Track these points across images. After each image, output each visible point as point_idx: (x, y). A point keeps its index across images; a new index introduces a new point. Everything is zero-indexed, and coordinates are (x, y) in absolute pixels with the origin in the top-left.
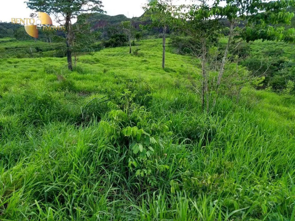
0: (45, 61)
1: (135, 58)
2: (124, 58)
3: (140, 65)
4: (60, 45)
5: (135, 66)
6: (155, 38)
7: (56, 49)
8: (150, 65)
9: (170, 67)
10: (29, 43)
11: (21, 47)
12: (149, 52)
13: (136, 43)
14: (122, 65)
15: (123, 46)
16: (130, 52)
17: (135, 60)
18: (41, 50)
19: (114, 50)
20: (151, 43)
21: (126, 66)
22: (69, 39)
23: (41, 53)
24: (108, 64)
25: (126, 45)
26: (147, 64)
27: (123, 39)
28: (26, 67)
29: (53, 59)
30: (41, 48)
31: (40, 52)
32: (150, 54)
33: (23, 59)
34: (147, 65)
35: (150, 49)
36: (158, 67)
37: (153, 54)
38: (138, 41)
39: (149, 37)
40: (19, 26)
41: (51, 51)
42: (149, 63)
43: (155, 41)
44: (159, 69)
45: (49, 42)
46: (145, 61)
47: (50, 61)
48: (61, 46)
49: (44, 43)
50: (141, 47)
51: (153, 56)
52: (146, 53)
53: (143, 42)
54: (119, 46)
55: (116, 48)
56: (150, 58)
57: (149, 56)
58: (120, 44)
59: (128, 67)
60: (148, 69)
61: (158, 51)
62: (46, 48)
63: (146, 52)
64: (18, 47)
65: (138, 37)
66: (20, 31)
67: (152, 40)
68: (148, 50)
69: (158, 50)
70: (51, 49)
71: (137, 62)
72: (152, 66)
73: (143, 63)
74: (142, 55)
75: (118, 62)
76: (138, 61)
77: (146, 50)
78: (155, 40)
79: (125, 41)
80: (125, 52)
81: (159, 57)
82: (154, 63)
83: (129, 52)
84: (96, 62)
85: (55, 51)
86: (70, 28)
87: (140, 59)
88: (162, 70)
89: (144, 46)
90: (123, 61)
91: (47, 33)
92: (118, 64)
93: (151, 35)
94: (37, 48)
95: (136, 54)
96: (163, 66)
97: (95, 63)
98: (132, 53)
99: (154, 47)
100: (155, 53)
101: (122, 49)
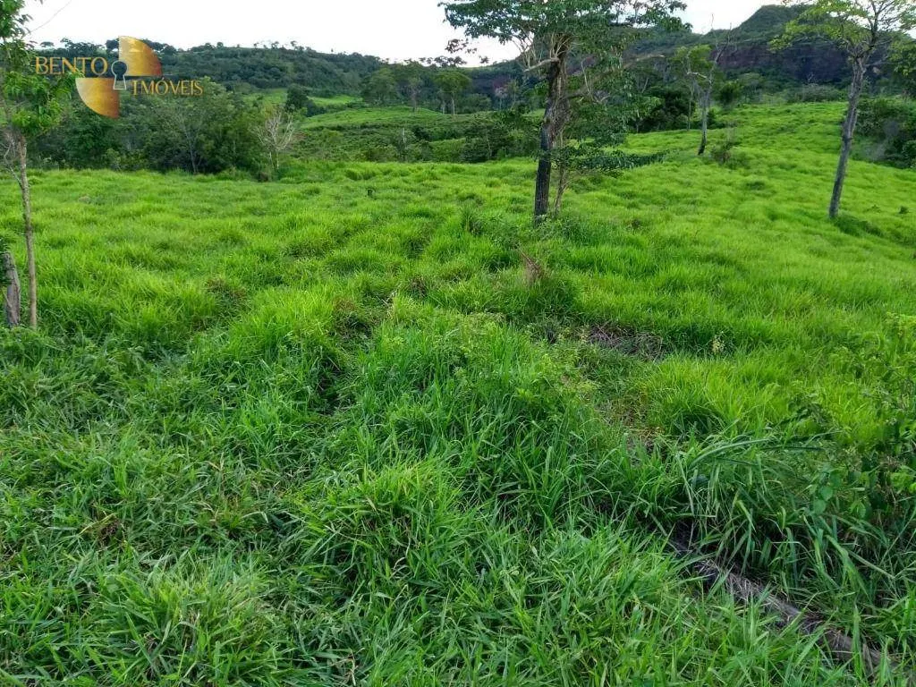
0: (443, 173)
1: (720, 173)
2: (684, 173)
3: (742, 200)
4: (483, 124)
5: (727, 206)
6: (785, 101)
7: (466, 133)
8: (778, 202)
9: (853, 214)
10: (396, 113)
11: (375, 126)
12: (766, 152)
13: (719, 119)
14: (677, 198)
15: (674, 127)
16: (701, 151)
17: (722, 182)
18: (426, 137)
19: (641, 142)
20: (773, 120)
21: (693, 203)
22: (553, 121)
23: (425, 145)
24: (631, 195)
25: (683, 126)
26: (764, 196)
27: (677, 105)
28: (398, 195)
29: (464, 170)
30: (427, 130)
31: (423, 141)
32: (773, 160)
33: (384, 166)
34: (766, 203)
35: (769, 141)
36: (810, 212)
37: (783, 160)
38: (725, 112)
39: (765, 96)
40: (375, 63)
41: (453, 140)
42: (774, 192)
43: (789, 111)
44: (816, 218)
45: (448, 111)
46: (758, 185)
47: (457, 175)
48: (484, 128)
49: (434, 114)
50: (739, 133)
51: (782, 166)
52: (758, 156)
53: (743, 114)
54: (661, 129)
55: (650, 133)
56: (772, 174)
57: (770, 166)
58: (663, 121)
59: (700, 209)
60: (774, 217)
61: (798, 149)
62: (439, 129)
63: (757, 150)
64: (370, 124)
65: (726, 97)
66: (379, 80)
67: (778, 110)
68: (762, 143)
69: (799, 146)
70: (454, 135)
71: (729, 189)
72: (785, 205)
73: (750, 194)
74: (743, 162)
75: (664, 186)
76: (730, 184)
77: (754, 144)
78: (790, 107)
79: (685, 111)
80: (681, 149)
81: (806, 172)
82: (792, 195)
83: (696, 151)
84: (591, 185)
85: (464, 139)
86: (560, 86)
87: (738, 177)
88: (829, 226)
89: (750, 129)
90: (681, 183)
91: (448, 87)
92: (665, 193)
93: (773, 91)
94: (418, 129)
95: (721, 157)
96: (833, 210)
97: (589, 190)
98: (707, 152)
99: (783, 135)
100: (789, 157)
101: (671, 138)
